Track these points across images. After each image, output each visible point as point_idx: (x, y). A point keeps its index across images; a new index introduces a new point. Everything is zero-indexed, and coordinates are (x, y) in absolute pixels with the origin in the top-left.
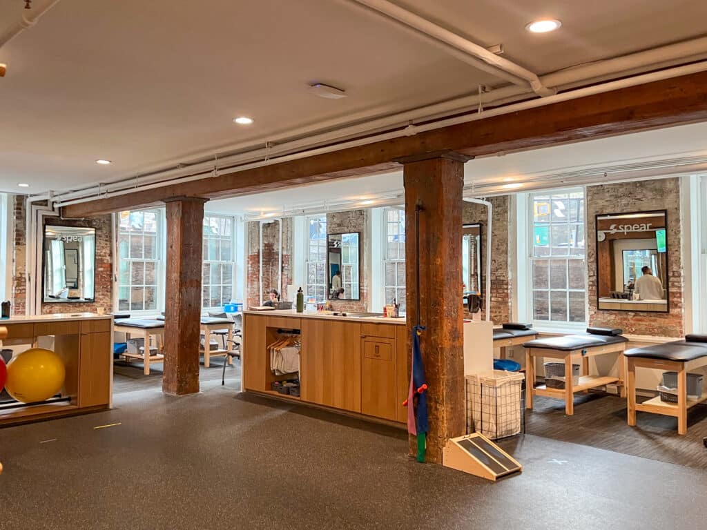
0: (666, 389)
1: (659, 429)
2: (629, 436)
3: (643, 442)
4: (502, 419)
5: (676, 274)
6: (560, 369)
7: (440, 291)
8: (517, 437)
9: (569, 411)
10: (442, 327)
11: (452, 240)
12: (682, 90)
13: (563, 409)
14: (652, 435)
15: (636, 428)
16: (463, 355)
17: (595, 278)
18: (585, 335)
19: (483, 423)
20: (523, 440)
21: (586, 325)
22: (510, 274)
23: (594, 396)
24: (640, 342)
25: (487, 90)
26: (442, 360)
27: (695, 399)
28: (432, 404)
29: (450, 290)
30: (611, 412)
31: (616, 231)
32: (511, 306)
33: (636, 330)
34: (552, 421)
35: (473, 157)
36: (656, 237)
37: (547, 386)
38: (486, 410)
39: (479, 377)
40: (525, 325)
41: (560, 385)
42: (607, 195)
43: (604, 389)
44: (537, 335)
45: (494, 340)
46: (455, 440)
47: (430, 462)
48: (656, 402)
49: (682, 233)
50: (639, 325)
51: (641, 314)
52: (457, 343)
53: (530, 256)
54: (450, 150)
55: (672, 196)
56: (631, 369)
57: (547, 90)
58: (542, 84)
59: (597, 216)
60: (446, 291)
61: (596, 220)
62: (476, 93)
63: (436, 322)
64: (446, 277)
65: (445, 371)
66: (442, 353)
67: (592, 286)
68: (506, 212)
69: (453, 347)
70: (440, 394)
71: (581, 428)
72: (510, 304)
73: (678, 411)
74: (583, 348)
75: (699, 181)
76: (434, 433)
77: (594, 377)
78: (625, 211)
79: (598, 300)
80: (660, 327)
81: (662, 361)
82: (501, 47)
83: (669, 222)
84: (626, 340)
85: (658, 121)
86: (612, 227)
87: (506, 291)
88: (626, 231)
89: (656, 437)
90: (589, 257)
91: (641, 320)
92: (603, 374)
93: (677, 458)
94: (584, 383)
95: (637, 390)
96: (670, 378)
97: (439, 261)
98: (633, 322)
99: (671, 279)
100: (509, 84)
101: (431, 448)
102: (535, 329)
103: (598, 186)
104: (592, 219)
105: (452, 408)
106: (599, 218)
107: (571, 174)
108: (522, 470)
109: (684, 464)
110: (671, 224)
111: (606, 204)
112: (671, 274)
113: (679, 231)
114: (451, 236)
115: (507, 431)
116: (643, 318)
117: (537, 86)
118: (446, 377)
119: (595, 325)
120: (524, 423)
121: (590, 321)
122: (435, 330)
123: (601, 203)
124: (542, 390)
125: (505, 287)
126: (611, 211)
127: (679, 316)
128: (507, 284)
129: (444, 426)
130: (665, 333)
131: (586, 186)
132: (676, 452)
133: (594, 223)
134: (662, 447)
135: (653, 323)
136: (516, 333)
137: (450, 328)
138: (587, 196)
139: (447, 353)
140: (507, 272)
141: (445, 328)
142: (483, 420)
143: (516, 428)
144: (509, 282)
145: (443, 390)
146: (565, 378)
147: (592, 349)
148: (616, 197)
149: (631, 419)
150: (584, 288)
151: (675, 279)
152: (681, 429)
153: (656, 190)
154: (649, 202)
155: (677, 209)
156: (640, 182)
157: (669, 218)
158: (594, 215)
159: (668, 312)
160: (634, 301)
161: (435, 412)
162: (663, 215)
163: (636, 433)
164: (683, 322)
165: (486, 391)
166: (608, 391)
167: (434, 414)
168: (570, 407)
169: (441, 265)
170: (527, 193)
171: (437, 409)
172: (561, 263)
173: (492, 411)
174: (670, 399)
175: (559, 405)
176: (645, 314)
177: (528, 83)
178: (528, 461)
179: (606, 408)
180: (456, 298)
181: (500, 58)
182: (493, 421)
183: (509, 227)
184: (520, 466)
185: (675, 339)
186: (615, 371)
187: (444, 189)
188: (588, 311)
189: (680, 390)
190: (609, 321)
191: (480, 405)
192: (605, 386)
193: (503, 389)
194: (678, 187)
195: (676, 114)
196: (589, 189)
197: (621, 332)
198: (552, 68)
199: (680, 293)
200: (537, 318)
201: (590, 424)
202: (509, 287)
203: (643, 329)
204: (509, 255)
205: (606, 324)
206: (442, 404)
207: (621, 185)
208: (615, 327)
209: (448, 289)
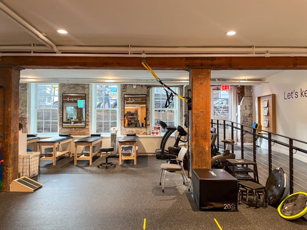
0: (86, 152)
1: (84, 165)
2: (75, 169)
3: (80, 169)
4: (31, 170)
5: (88, 115)
6: (51, 150)
7: (10, 121)
8: (37, 176)
9: (54, 164)
10: (10, 136)
11: (15, 101)
12: (99, 60)
13: (52, 164)
14: (82, 167)
15: (77, 166)
16: (18, 147)
17: (62, 116)
18: (58, 137)
19: (24, 173)
20: (39, 177)
21: (58, 133)
22: (27, 115)
23: (61, 158)
24: (77, 138)
25: (35, 45)
26: (10, 149)
27: (94, 154)
28: (5, 168)
29: (14, 121)
30: (68, 162)
31: (69, 100)
32: (28, 128)
33: (75, 134)
34: (49, 168)
35: (24, 69)
36: (77, 102)
37: (45, 157)
38: (25, 168)
39: (22, 155)
40: (35, 134)
41: (51, 155)
42: (67, 87)
43: (64, 155)
44: (39, 138)
45: (27, 140)
46: (16, 180)
47: (4, 192)
48: (83, 156)
49: (90, 102)
50: (76, 132)
51: (77, 128)
52: (16, 143)
53: (36, 108)
54: (16, 65)
55: (87, 89)
56: (76, 147)
57: (58, 51)
58: (57, 49)
59: (63, 94)
60: (12, 121)
61: (63, 95)
62: (30, 45)
63: (8, 134)
64: (12, 116)
65: (11, 154)
66: (10, 147)
67: (61, 119)
68: (26, 90)
69: (15, 144)
70: (9, 163)
71: (59, 169)
72: (27, 127)
73: (90, 158)
74: (59, 141)
75: (95, 85)
76: (5, 179)
77: (61, 151)
78: (72, 93)
79: (63, 124)
80: (83, 132)
81: (86, 143)
82: (46, 34)
83: (86, 98)
84: (72, 138)
85: (92, 68)
86: (68, 98)
87: (25, 122)
88: (73, 100)
89: (84, 167)
90: (60, 109)
91: (77, 131)
92: (64, 150)
93: (91, 172)
94: (59, 154)
95: (78, 154)
96: (87, 148)
97: (9, 109)
98: (74, 131)
99: (86, 117)
100: (45, 46)
101: (4, 186)
102: (38, 136)
103: (64, 84)
104: (61, 95)
105: (13, 168)
106: (64, 95)
107: (55, 78)
108: (42, 186)
109: (93, 173)
110: (87, 98)
111: (66, 90)
112: (86, 115)
113: (89, 101)
114: (15, 99)
115: (33, 175)
116: (77, 130)
117: (55, 49)
118: (11, 156)
119: (61, 133)
120: (39, 170)
121: (60, 132)
122: (7, 138)
123: (65, 90)
124: (44, 158)
125: (25, 120)
126: (68, 93)
127: (88, 129)
128: (26, 119)
129: (10, 176)
130: (84, 134)
131: (59, 83)
132: (90, 171)
133: (62, 97)
134: (86, 170)
135: (80, 131)
136: (31, 138)
137: (13, 136)
138: (60, 87)
139: (12, 147)
140: (26, 115)
141: (11, 137)
142: (24, 172)
143: (37, 173)
144: (27, 118)
145: (10, 162)
146: (53, 152)
147: (62, 141)
148: (70, 88)
149: (75, 163)
150: (57, 120)
151: (87, 117)
152: (91, 163)
153: (82, 87)
154: (80, 91)
155: (89, 94)
156: (78, 84)
157: (86, 96)
158: (62, 94)
159: (85, 127)
160: (72, 125)
161: (6, 171)
162: (84, 95)
163: (77, 167)
164: (89, 130)
165: (25, 160)
166: (65, 156)
167: (6, 172)
168: (54, 163)
169: (10, 111)
170: (35, 83)
171: (7, 170)
172: (49, 111)
173: (28, 168)
174: (87, 155)
175: (50, 162)
176: (78, 128)
177: (52, 47)
178: (44, 183)
179: (67, 161)
180: (16, 124)
181: (45, 37)
182: (28, 171)
183: (27, 96)
184: (42, 185)
185: (87, 136)
186: (68, 148)
187: (13, 80)
188: (59, 128)
189: (90, 152)
190: (66, 131)
191: (22, 166)
192: (64, 154)
193: (32, 159)
194: (89, 87)
195: (97, 67)
196: (60, 85)
197: (71, 135)
198: (61, 44)
199: (89, 121)
200: (38, 132)
201: (62, 167)
202: (27, 120)
203: (77, 133)
204: (27, 107)
205: (65, 133)
206: (10, 167)
207: (71, 84)
208: (69, 133)
209: (13, 121)
